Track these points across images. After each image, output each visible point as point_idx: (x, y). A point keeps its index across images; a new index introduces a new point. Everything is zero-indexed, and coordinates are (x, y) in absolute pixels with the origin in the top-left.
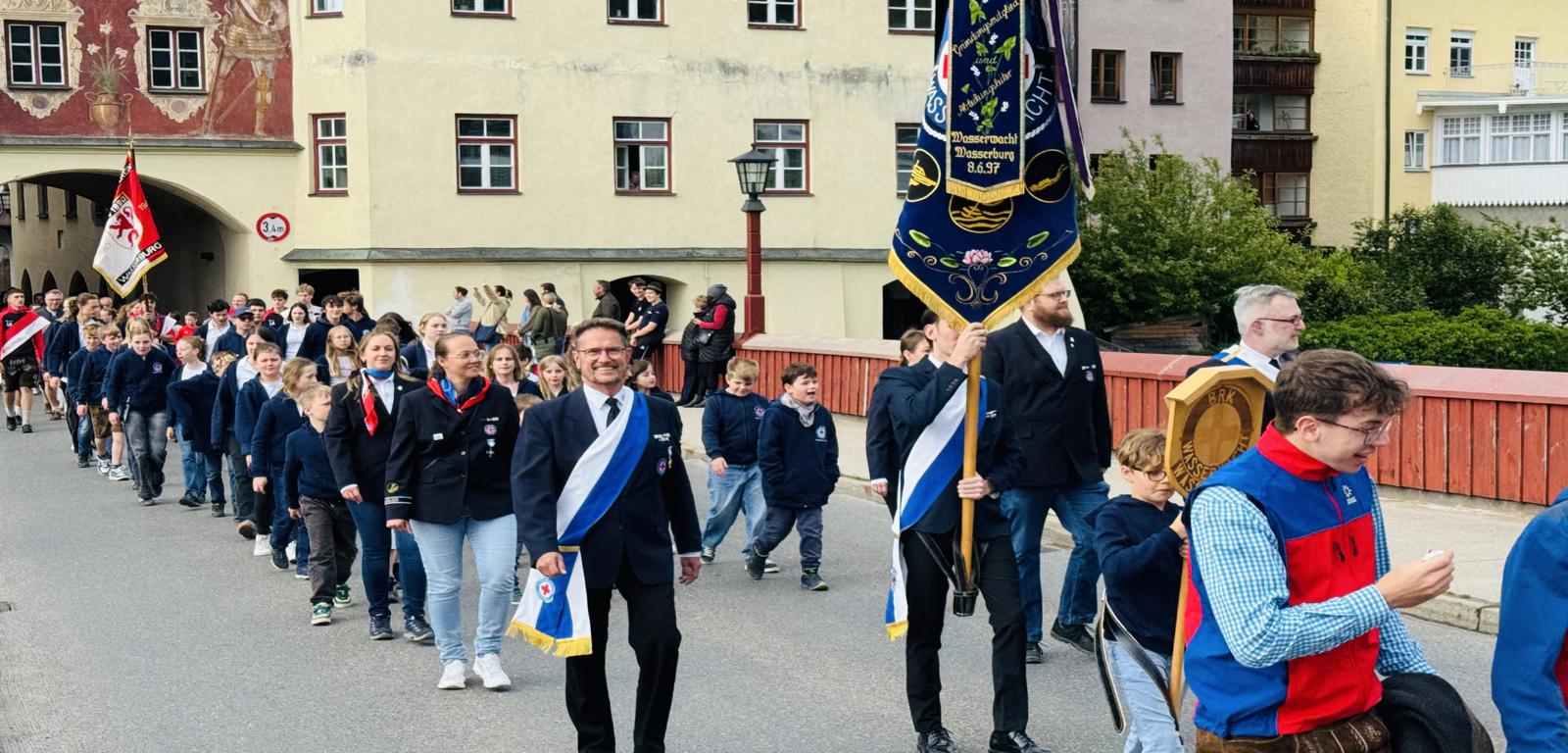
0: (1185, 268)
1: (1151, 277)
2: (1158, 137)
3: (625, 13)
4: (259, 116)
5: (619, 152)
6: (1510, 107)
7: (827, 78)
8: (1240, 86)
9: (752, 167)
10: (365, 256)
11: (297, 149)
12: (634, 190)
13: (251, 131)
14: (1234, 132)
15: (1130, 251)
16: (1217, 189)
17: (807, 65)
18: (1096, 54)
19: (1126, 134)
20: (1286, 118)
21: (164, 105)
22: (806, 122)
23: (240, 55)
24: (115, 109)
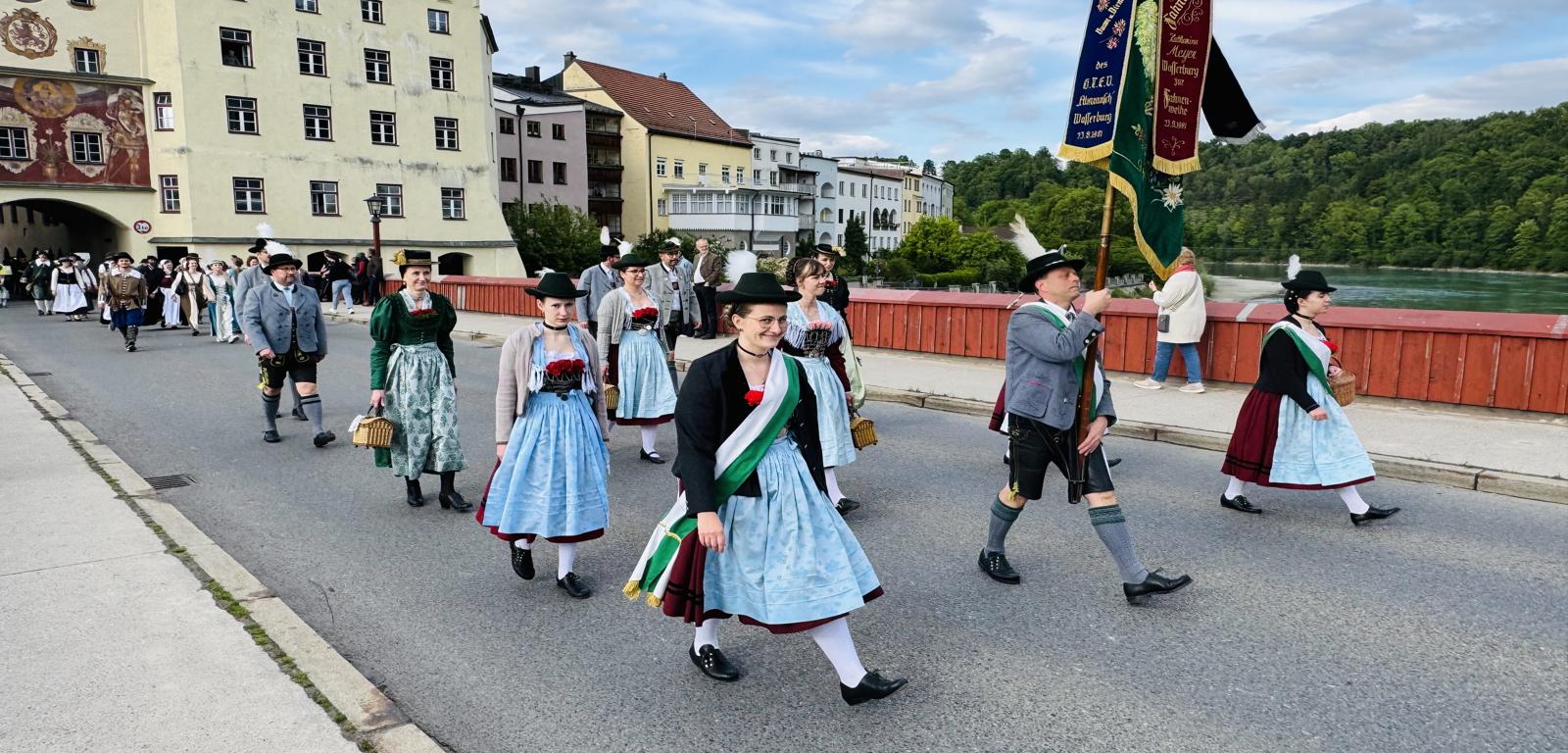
0: (569, 252)
1: (555, 255)
2: (556, 197)
3: (314, 135)
4: (132, 176)
5: (314, 196)
6: (697, 191)
7: (409, 167)
8: (591, 178)
9: (375, 203)
10: (190, 241)
11: (154, 191)
12: (322, 214)
13: (129, 182)
14: (589, 197)
15: (544, 244)
16: (581, 219)
17: (400, 161)
18: (530, 162)
19: (542, 195)
20: (611, 192)
21: (82, 169)
22: (401, 186)
23: (122, 147)
24: (55, 170)
